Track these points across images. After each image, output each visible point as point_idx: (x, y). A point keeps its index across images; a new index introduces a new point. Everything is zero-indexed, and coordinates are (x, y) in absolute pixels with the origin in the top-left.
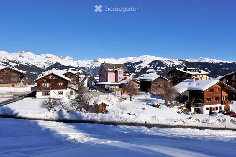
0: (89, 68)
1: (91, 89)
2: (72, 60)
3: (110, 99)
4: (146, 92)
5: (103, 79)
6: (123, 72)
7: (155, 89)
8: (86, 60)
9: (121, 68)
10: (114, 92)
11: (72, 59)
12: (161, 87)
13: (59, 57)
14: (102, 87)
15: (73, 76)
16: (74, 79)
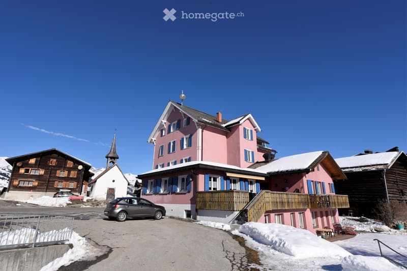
6: (254, 134)
7: (395, 204)
9: (249, 116)
12: (406, 198)
15: (68, 166)
16: (69, 174)
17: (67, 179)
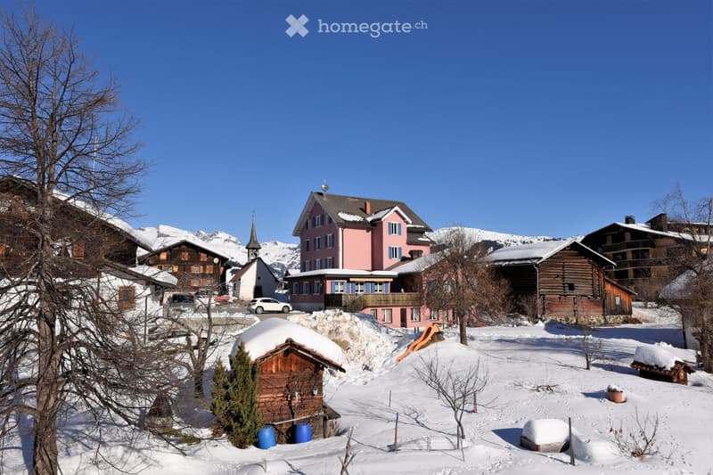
0: (283, 266)
1: (259, 299)
2: (235, 242)
3: (351, 334)
4: (513, 317)
5: (318, 260)
6: (404, 227)
7: (551, 299)
8: (276, 243)
9: (397, 208)
10: (368, 311)
11: (234, 239)
12: (576, 292)
13: (197, 235)
14: (311, 291)
15: (202, 260)
16: (205, 269)
17: (204, 276)
